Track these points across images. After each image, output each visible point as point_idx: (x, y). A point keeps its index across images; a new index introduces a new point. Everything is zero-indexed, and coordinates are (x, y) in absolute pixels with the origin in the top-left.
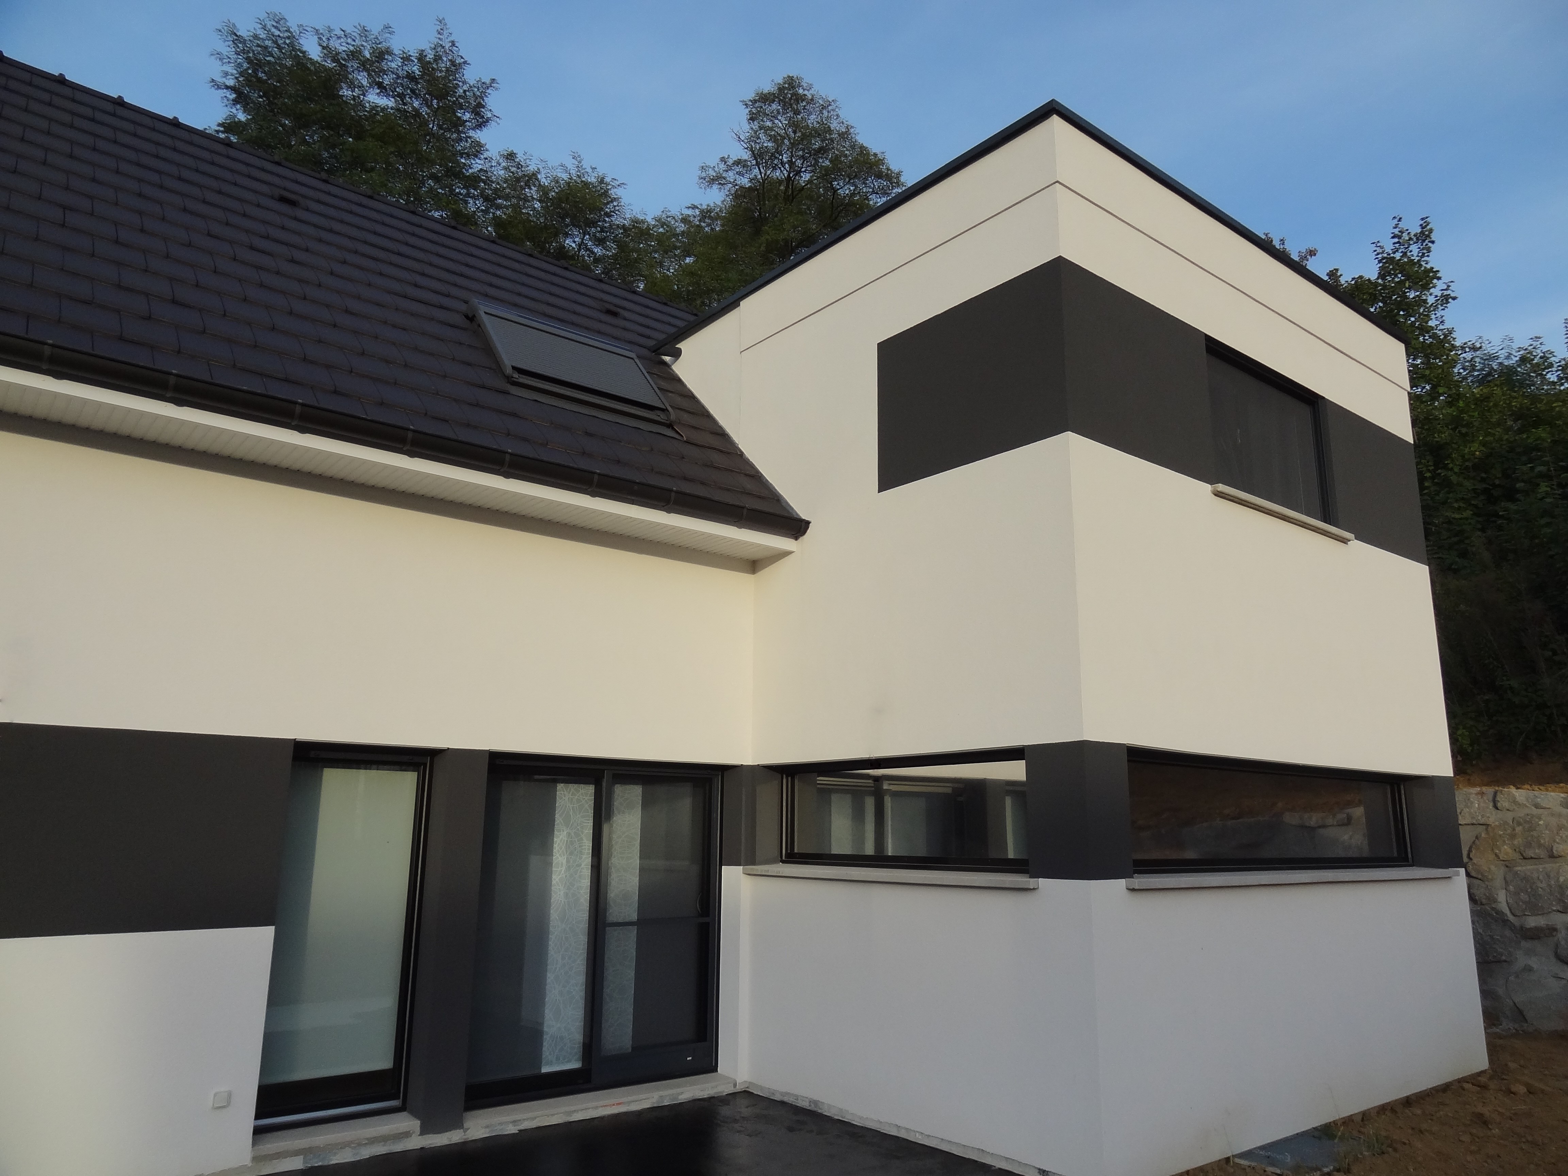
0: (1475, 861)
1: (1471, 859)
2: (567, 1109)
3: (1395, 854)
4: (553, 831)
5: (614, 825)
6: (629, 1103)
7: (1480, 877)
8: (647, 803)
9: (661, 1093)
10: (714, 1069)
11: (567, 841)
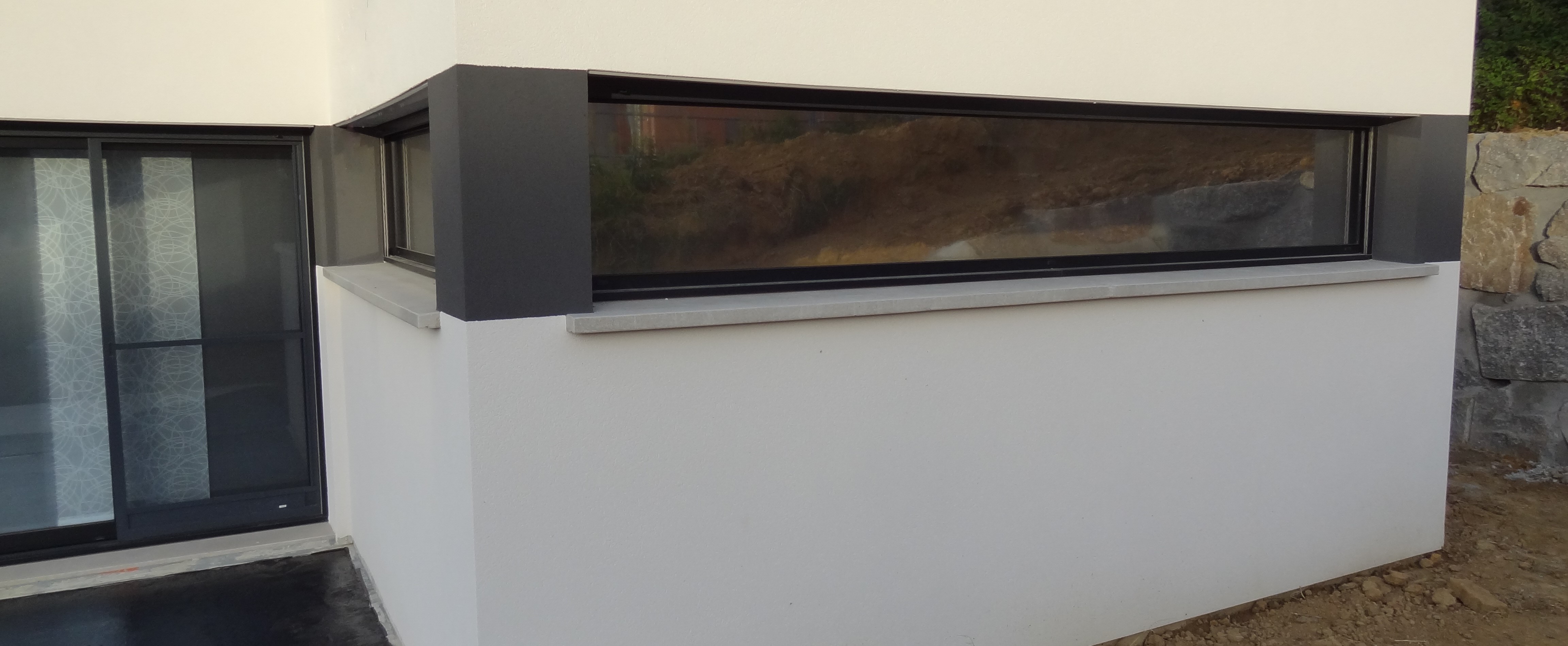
0: (1551, 240)
1: (1547, 237)
2: (42, 578)
3: (1346, 241)
4: (36, 222)
5: (147, 213)
6: (150, 567)
7: (1554, 262)
8: (198, 181)
9: (205, 554)
10: (323, 517)
11: (63, 236)
